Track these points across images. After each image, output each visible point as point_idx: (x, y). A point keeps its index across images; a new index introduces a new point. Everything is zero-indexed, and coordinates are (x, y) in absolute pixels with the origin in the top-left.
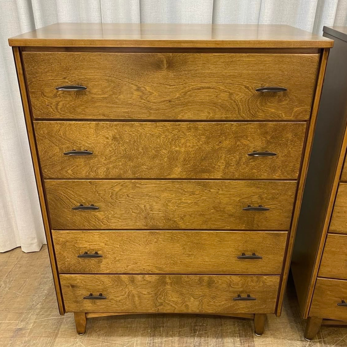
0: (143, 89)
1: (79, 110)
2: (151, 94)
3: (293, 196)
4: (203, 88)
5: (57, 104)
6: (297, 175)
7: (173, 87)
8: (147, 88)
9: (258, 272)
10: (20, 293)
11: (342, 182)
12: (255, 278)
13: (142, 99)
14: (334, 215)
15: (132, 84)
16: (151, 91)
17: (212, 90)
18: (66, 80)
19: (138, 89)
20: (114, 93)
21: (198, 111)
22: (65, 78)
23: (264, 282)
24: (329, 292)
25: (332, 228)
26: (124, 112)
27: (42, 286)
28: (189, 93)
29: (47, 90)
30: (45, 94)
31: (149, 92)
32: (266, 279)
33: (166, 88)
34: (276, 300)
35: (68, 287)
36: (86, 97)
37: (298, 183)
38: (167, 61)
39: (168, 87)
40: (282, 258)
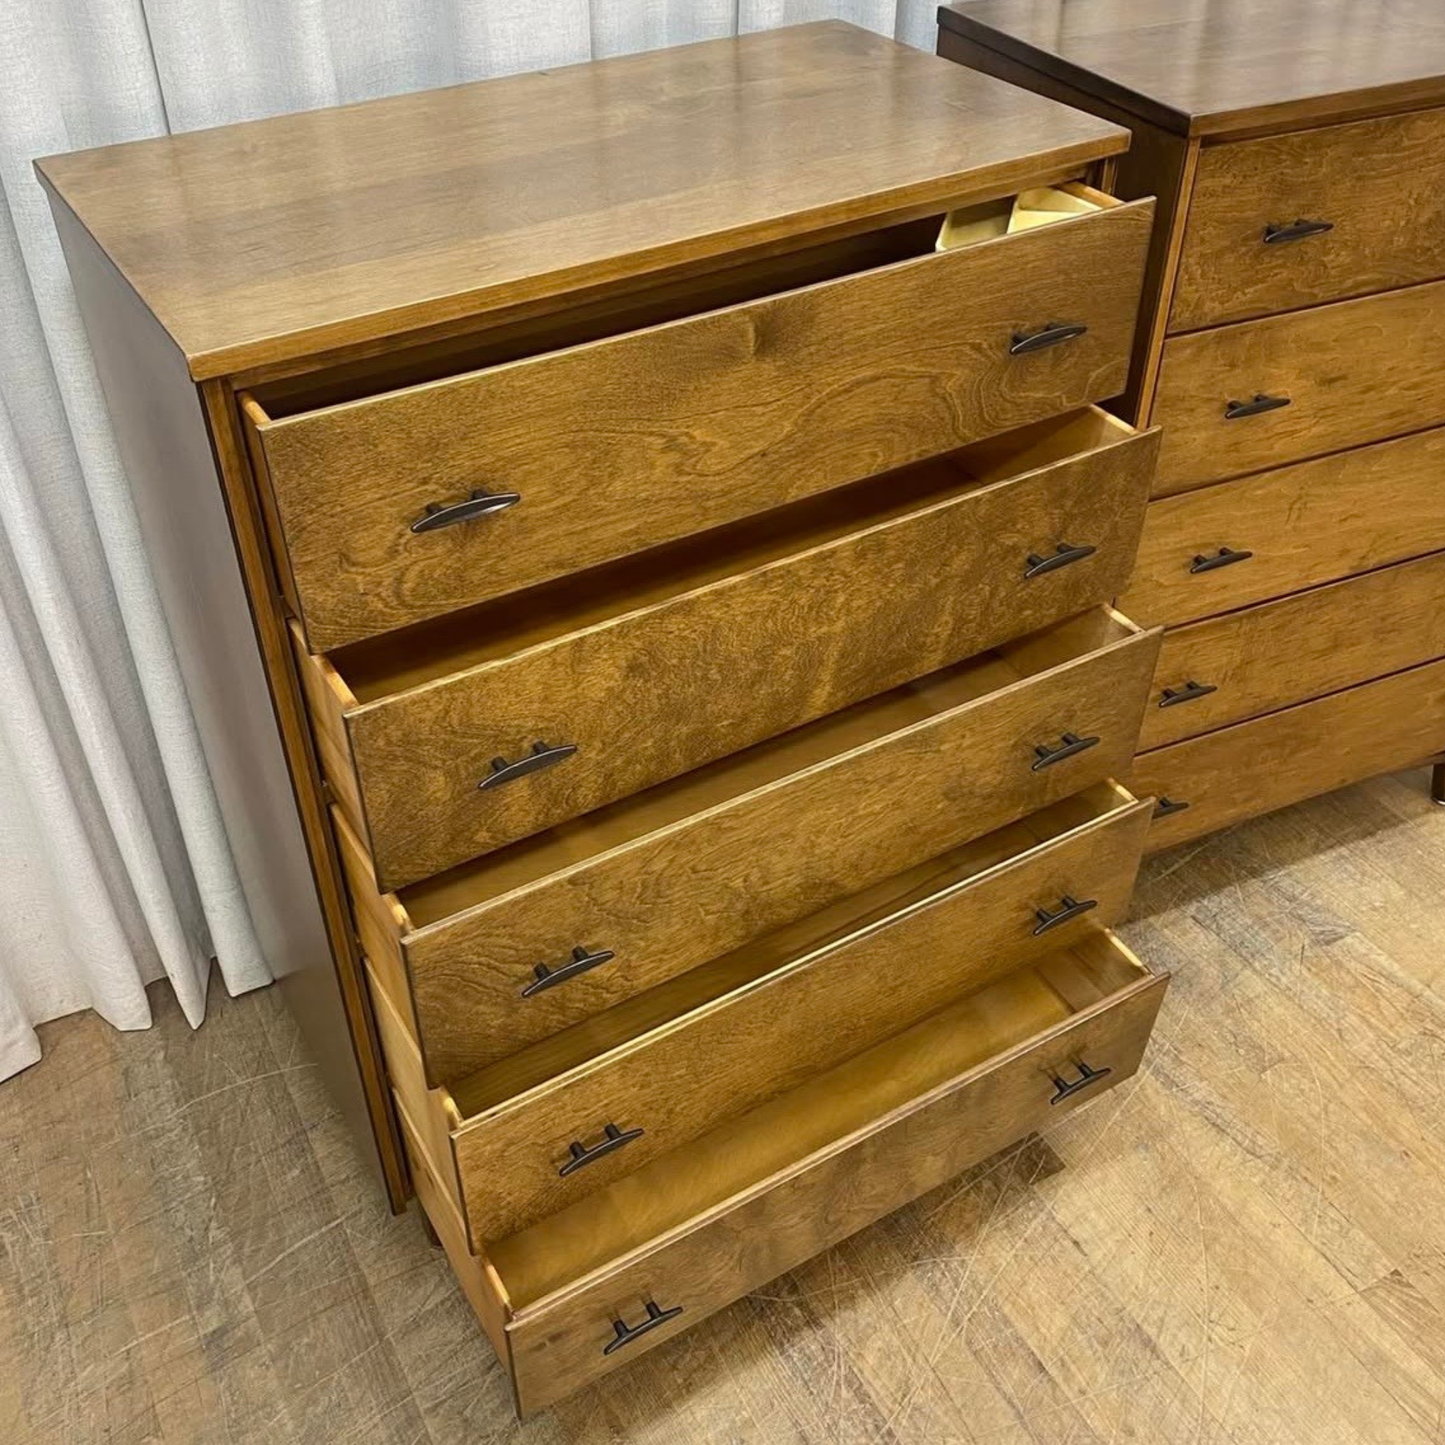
0: (684, 439)
1: (476, 575)
2: (708, 447)
4: (859, 383)
5: (399, 581)
7: (774, 406)
8: (696, 433)
13: (680, 473)
15: (651, 434)
16: (708, 439)
17: (883, 382)
18: (431, 487)
19: (671, 444)
20: (593, 482)
21: (846, 457)
22: (425, 481)
26: (624, 535)
28: (819, 410)
29: (361, 539)
30: (353, 557)
31: (704, 443)
33: (753, 415)
36: (502, 522)
38: (756, 330)
39: (760, 410)
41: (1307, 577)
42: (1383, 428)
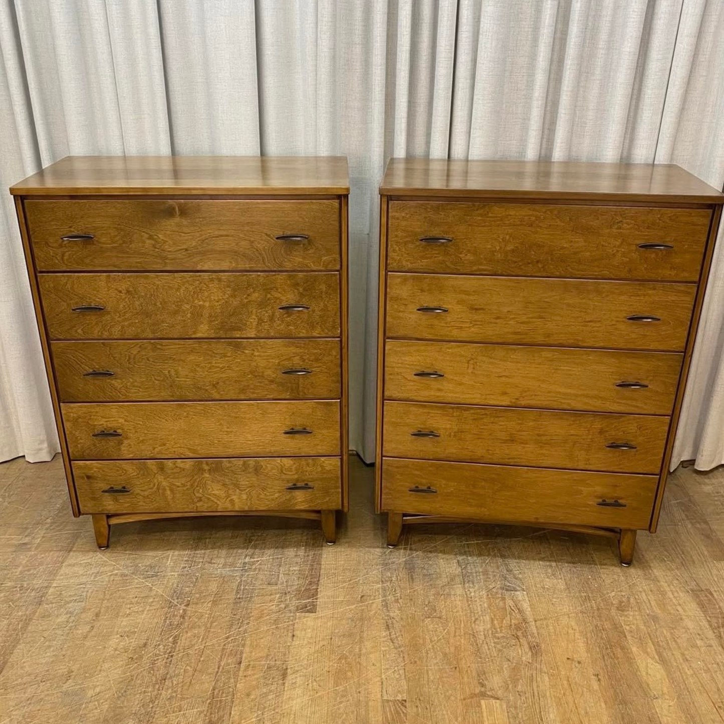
0: (155, 237)
1: (87, 261)
2: (165, 242)
3: (339, 357)
4: (222, 236)
5: (63, 255)
6: (339, 331)
7: (189, 234)
8: (160, 236)
9: (312, 453)
10: (24, 507)
11: (389, 338)
12: (310, 461)
13: (156, 248)
14: (387, 377)
15: (144, 232)
16: (165, 239)
17: (230, 238)
18: (72, 229)
19: (151, 237)
20: (124, 242)
21: (218, 260)
22: (70, 227)
23: (322, 466)
24: (398, 476)
25: (387, 394)
26: (137, 262)
27: (53, 500)
28: (207, 241)
29: (51, 240)
30: (50, 244)
31: (163, 240)
32: (323, 462)
33: (180, 236)
34: (340, 490)
35: (83, 478)
36: (95, 246)
37: (341, 341)
38: (178, 208)
39: (183, 234)
40: (338, 435)
41: (485, 399)
42: (511, 338)
